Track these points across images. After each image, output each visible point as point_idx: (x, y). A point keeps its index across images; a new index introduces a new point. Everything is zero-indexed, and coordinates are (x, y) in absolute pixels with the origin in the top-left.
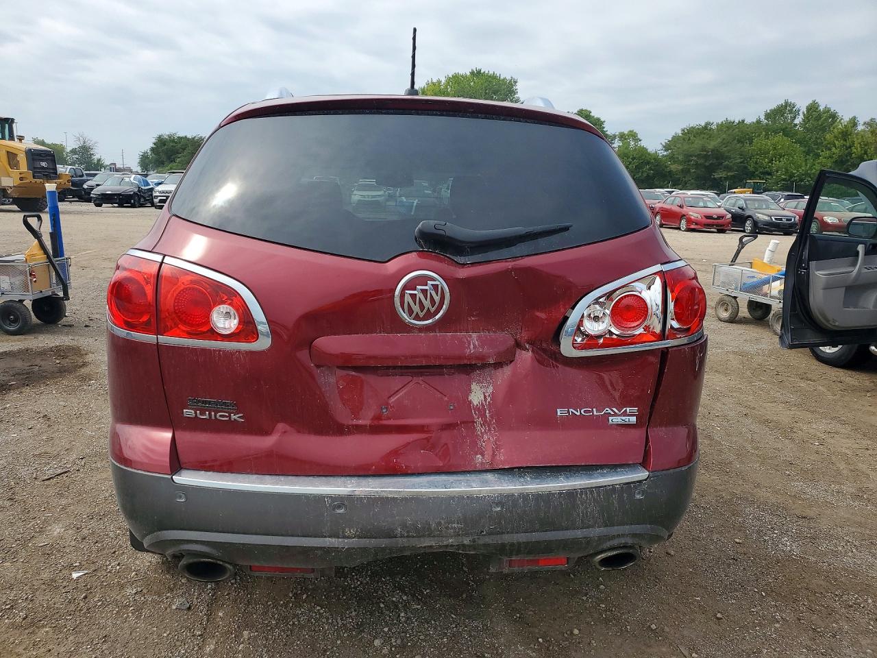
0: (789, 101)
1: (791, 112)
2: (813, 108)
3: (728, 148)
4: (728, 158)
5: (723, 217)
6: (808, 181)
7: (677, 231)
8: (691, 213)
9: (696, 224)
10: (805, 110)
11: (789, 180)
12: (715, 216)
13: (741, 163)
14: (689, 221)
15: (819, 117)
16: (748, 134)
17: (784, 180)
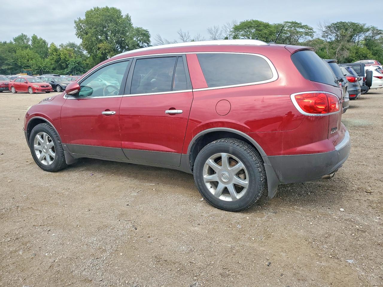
0: (24, 34)
1: (26, 39)
2: (35, 38)
3: (6, 55)
4: (7, 59)
5: (48, 86)
6: (47, 69)
7: (28, 94)
8: (34, 85)
9: (38, 90)
10: (32, 39)
11: (39, 69)
12: (45, 86)
13: (14, 62)
14: (34, 89)
15: (39, 42)
16: (12, 48)
17: (37, 69)
